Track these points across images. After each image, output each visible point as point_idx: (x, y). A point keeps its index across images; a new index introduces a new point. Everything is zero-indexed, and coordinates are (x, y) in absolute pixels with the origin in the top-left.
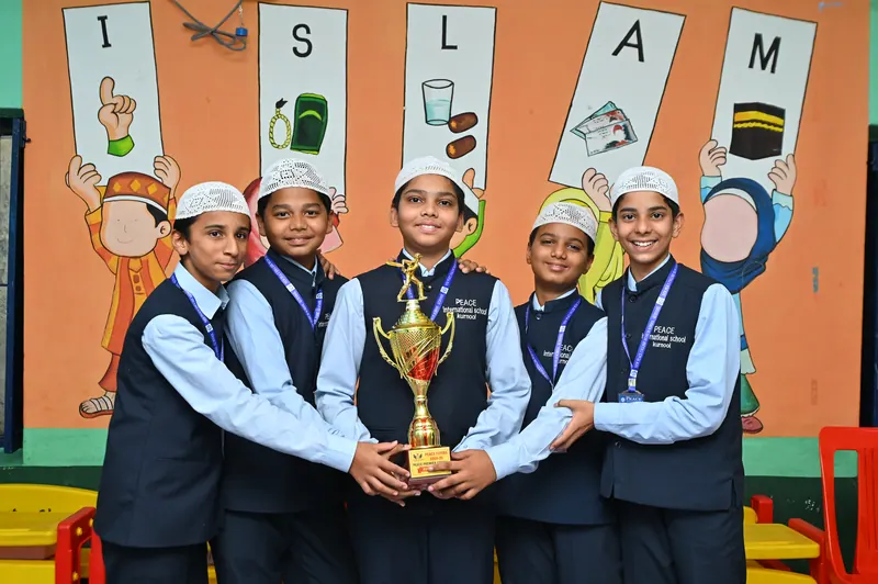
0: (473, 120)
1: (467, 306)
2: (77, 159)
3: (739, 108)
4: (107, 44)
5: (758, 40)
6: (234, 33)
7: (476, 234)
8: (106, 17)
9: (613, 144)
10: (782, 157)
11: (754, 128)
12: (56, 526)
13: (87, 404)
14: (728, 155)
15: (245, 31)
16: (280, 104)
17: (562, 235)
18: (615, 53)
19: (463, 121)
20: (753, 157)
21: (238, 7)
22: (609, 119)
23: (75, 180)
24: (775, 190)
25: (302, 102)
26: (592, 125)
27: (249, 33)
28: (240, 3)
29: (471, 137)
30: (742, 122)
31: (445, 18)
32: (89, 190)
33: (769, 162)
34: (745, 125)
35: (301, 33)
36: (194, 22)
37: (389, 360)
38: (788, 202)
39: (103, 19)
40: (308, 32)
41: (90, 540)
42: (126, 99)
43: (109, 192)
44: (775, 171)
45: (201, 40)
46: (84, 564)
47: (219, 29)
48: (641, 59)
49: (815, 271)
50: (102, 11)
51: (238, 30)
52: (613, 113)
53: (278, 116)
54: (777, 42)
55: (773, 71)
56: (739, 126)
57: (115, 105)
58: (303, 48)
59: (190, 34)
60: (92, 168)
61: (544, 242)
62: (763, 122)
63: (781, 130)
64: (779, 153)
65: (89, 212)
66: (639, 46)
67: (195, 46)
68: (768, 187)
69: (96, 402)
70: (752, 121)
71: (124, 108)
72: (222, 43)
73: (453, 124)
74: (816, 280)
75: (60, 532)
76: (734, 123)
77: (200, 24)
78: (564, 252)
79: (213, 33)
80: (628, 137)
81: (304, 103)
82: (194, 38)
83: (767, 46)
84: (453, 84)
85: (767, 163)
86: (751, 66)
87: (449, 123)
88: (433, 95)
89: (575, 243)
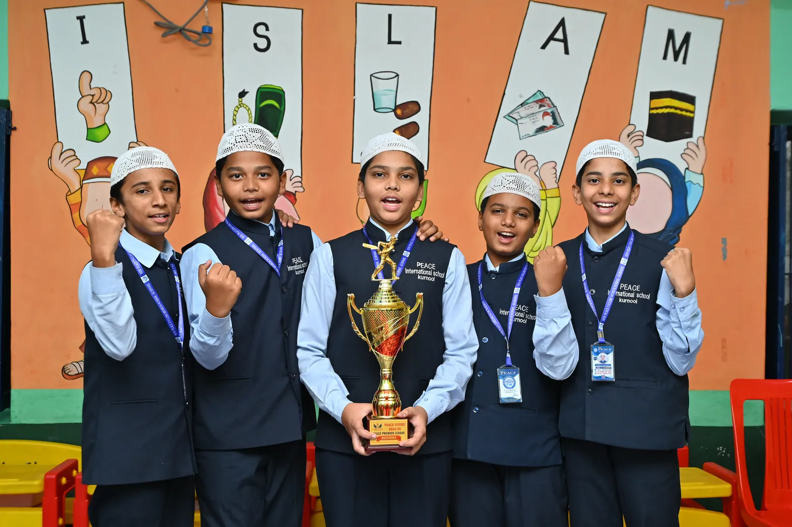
0: (416, 108)
1: (426, 269)
2: (59, 145)
3: (654, 96)
4: (85, 41)
5: (671, 35)
6: (200, 30)
7: (420, 210)
8: (84, 17)
9: (542, 129)
10: (693, 139)
11: (669, 114)
12: (43, 476)
13: (69, 367)
14: (646, 139)
15: (211, 29)
16: (242, 94)
17: (511, 204)
18: (544, 47)
19: (407, 109)
20: (667, 141)
21: (203, 7)
22: (538, 105)
23: (57, 165)
24: (687, 169)
25: (262, 92)
26: (523, 112)
27: (214, 31)
28: (205, 4)
29: (415, 124)
30: (657, 108)
31: (390, 16)
32: (69, 173)
33: (681, 144)
34: (660, 111)
35: (261, 30)
36: (163, 21)
37: (360, 334)
38: (699, 179)
39: (81, 19)
40: (267, 29)
41: (74, 488)
42: (103, 91)
43: (87, 174)
44: (687, 151)
45: (169, 37)
46: (68, 511)
47: (187, 27)
48: (567, 52)
49: (724, 241)
50: (80, 11)
51: (204, 28)
52: (541, 100)
53: (241, 105)
54: (687, 37)
55: (684, 62)
56: (655, 112)
57: (93, 96)
58: (262, 44)
59: (160, 32)
60: (72, 153)
61: (494, 212)
62: (676, 108)
63: (692, 115)
64: (690, 136)
65: (69, 193)
66: (565, 41)
67: (166, 42)
68: (681, 166)
69: (77, 365)
70: (666, 107)
71: (101, 98)
72: (190, 40)
73: (399, 112)
74: (724, 250)
75: (47, 481)
76: (651, 109)
77: (171, 23)
78: (513, 221)
79: (182, 31)
80: (555, 122)
81: (264, 93)
82: (164, 36)
83: (678, 41)
84: (397, 75)
85: (680, 145)
86: (665, 58)
87: (394, 111)
88: (380, 86)
89: (522, 211)
